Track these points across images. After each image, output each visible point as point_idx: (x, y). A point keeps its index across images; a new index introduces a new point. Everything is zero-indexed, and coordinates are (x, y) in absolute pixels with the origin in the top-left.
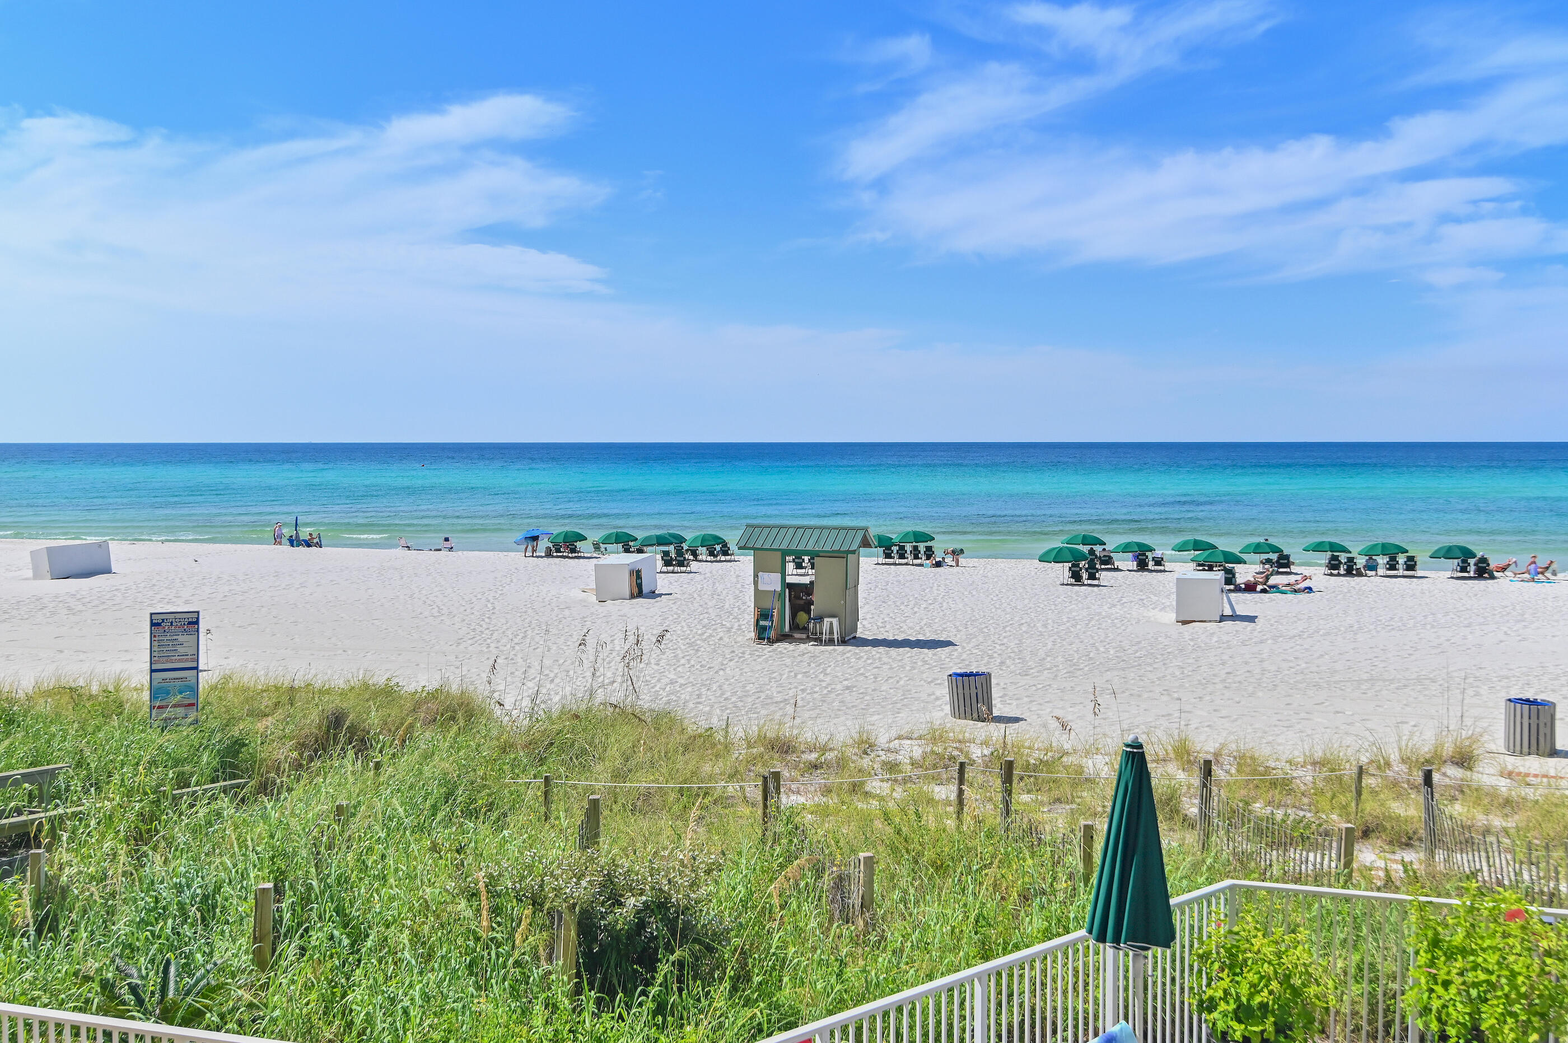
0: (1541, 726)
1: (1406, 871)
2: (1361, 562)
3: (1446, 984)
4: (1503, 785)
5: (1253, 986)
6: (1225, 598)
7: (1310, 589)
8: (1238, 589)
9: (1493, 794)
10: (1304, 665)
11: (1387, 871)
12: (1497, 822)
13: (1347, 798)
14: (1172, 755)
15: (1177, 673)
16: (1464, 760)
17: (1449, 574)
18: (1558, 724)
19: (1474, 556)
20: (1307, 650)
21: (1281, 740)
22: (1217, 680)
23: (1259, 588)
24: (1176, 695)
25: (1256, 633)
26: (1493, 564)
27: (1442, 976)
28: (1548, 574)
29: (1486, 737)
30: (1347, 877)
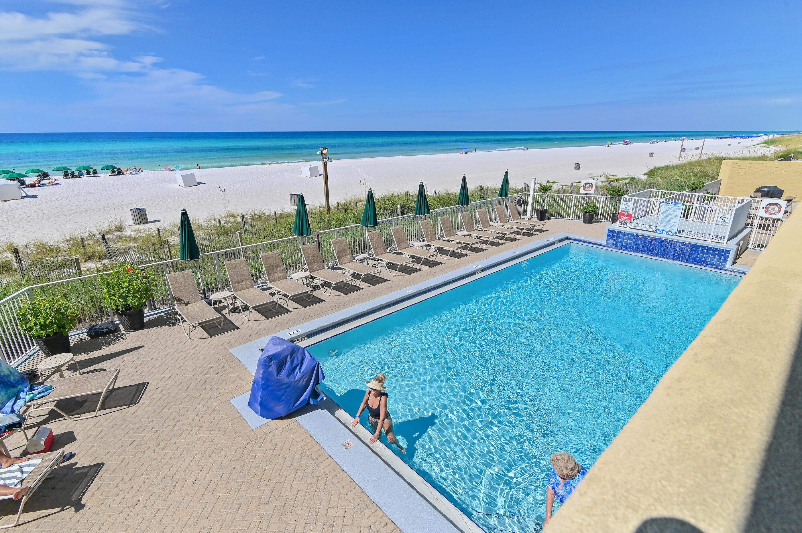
0: (142, 215)
1: (103, 266)
2: (77, 173)
3: (114, 295)
4: (133, 234)
5: (45, 318)
6: (22, 191)
7: (58, 183)
8: (27, 186)
9: (130, 237)
10: (60, 209)
11: (96, 267)
12: (132, 245)
13: (81, 249)
14: (6, 249)
15: (5, 220)
16: (120, 229)
17: (109, 174)
18: (147, 214)
19: (116, 168)
20: (60, 204)
21: (54, 235)
22: (24, 220)
23: (37, 185)
24: (6, 228)
25: (38, 201)
26: (123, 170)
27: (112, 293)
28: (140, 171)
29: (125, 222)
30: (80, 273)
